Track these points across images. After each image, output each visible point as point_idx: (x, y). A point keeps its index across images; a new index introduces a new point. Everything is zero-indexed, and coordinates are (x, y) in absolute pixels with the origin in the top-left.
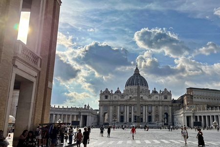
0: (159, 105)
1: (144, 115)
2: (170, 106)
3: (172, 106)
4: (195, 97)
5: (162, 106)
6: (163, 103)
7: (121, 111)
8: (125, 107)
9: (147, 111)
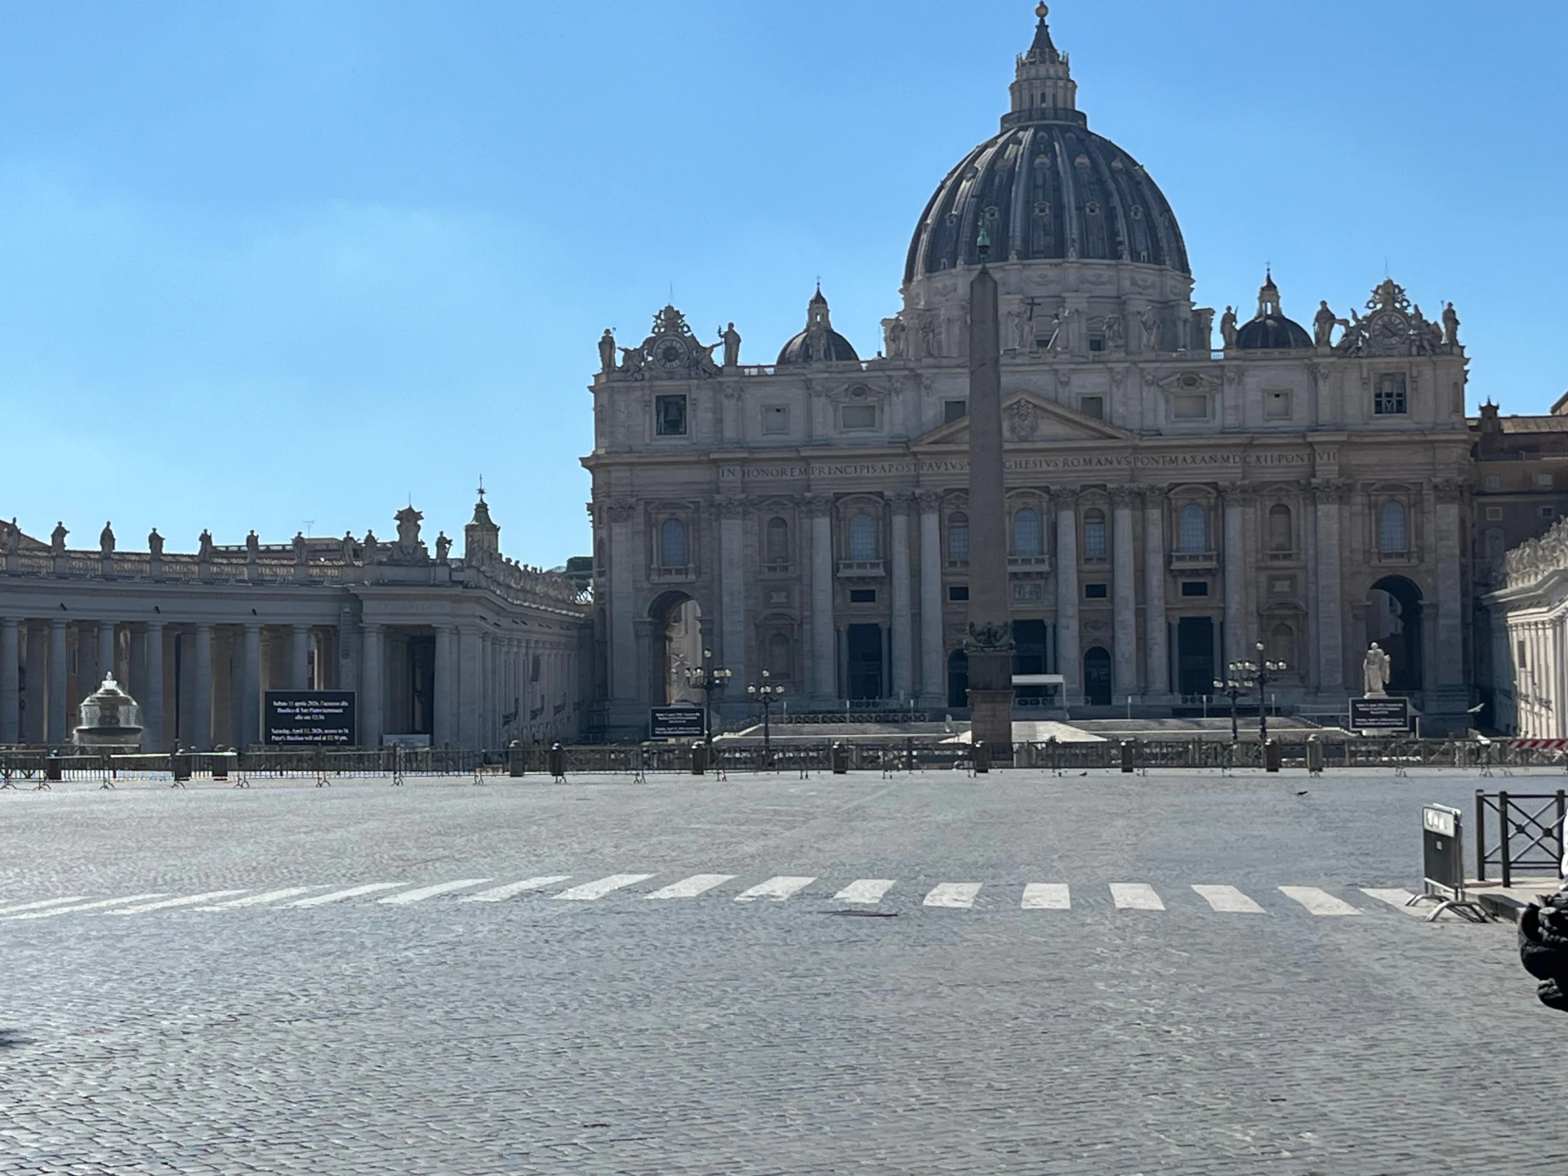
0: (1311, 492)
1: (1126, 615)
2: (1442, 493)
3: (1470, 492)
5: (1343, 494)
6: (1356, 458)
7: (855, 572)
8: (900, 522)
9: (1156, 561)
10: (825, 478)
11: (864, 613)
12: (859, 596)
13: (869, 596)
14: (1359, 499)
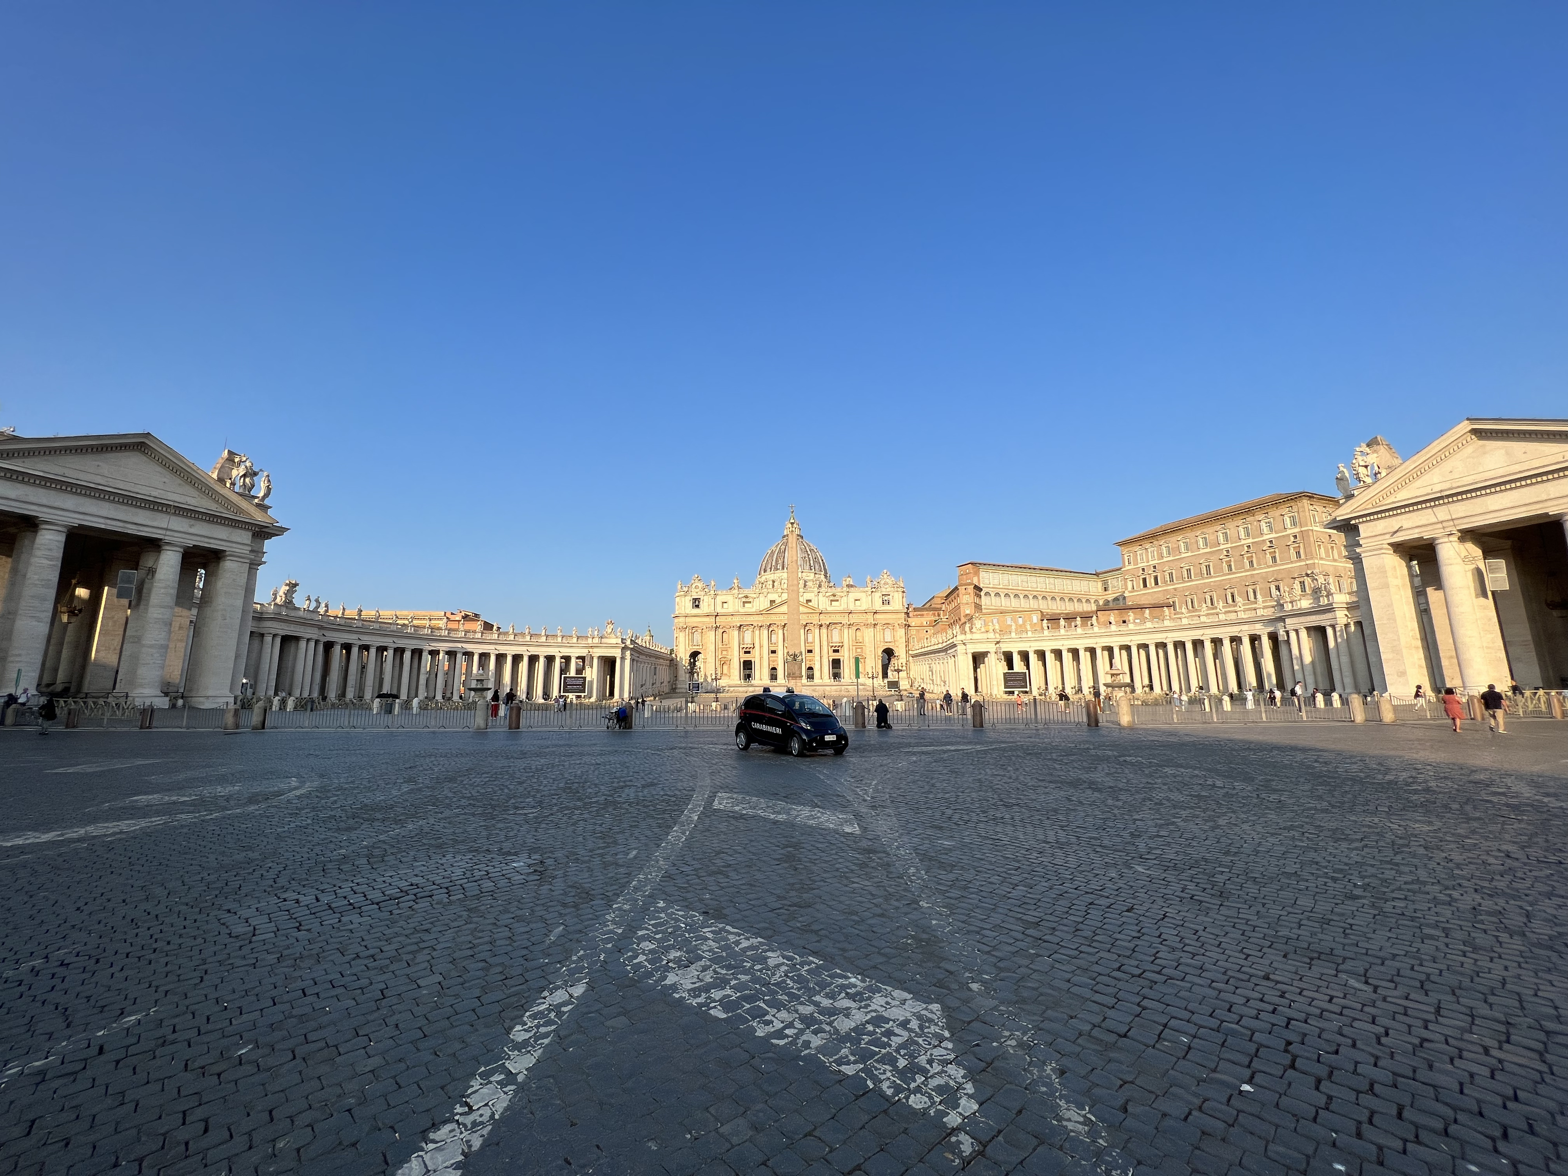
0: (867, 625)
1: (818, 657)
2: (901, 626)
4: (987, 594)
5: (874, 626)
6: (877, 616)
7: (745, 646)
8: (757, 632)
9: (825, 643)
10: (737, 620)
11: (747, 657)
12: (746, 652)
13: (749, 652)
14: (878, 627)
